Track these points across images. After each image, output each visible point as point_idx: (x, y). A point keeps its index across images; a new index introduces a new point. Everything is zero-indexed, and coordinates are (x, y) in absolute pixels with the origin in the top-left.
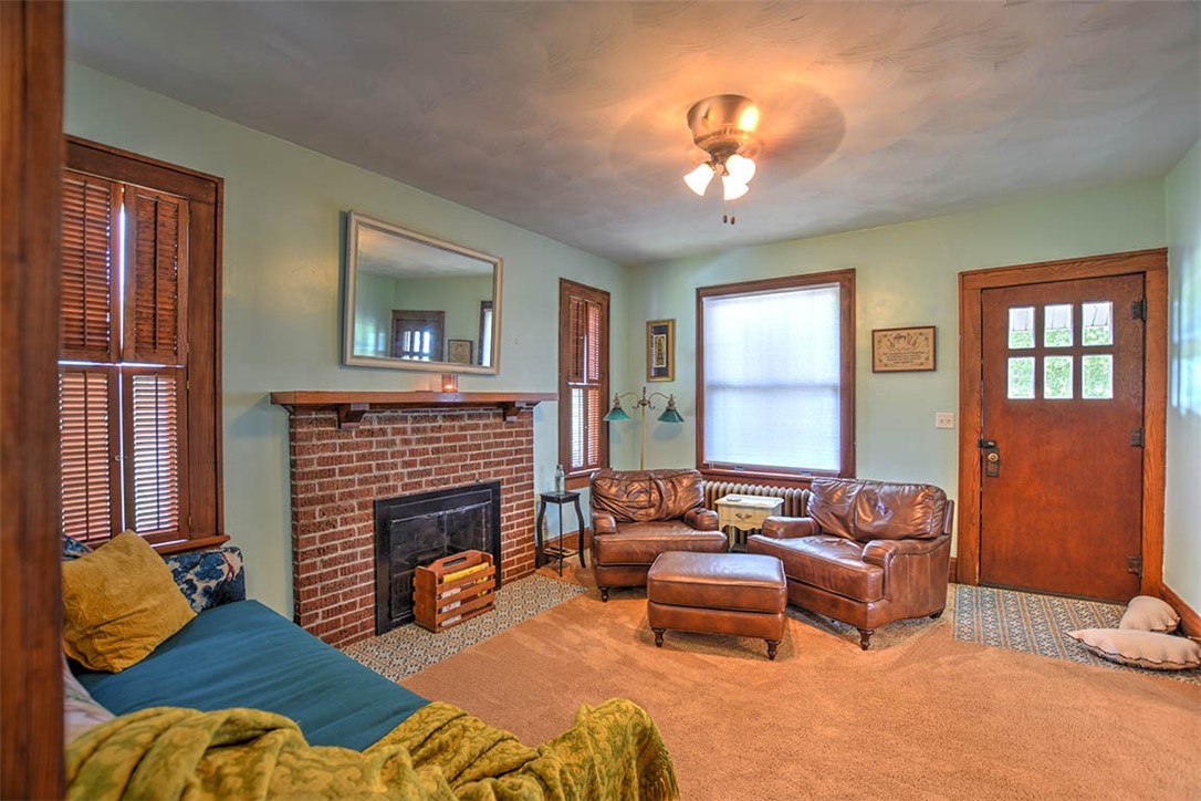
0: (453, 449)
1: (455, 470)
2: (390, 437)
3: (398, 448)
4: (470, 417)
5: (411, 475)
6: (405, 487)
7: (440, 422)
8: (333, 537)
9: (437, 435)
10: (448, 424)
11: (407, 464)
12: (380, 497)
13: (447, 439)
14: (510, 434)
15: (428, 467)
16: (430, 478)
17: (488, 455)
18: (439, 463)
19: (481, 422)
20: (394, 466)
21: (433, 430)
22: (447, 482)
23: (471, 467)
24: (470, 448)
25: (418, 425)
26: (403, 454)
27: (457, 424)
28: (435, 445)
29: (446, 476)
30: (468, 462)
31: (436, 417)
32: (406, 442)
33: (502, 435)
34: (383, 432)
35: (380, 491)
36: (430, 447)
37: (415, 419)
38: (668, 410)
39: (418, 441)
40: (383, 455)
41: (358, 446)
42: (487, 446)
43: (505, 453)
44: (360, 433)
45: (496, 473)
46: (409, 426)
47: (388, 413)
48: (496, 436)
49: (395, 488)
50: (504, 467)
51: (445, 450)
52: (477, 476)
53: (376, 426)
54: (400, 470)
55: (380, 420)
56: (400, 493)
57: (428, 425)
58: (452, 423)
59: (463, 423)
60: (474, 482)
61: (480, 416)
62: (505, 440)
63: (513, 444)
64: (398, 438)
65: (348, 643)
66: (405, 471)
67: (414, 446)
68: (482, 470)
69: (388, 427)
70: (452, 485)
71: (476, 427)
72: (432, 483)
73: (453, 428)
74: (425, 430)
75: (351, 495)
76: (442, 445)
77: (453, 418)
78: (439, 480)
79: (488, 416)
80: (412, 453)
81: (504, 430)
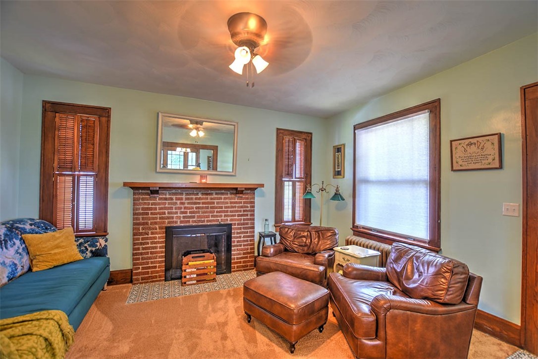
0: (207, 208)
1: (208, 217)
2: (174, 201)
3: (178, 206)
4: (216, 194)
5: (184, 217)
6: (181, 222)
7: (200, 196)
8: (147, 239)
9: (198, 201)
10: (204, 197)
11: (182, 213)
12: (169, 225)
13: (203, 203)
14: (241, 203)
15: (193, 215)
16: (194, 219)
17: (227, 212)
18: (199, 213)
19: (223, 197)
20: (176, 213)
21: (196, 199)
22: (204, 221)
23: (217, 216)
24: (216, 208)
25: (188, 197)
26: (181, 208)
27: (209, 197)
28: (198, 206)
29: (203, 219)
30: (215, 214)
31: (198, 193)
32: (182, 203)
33: (236, 203)
34: (172, 199)
35: (169, 223)
36: (195, 206)
37: (187, 194)
38: (336, 194)
39: (188, 203)
40: (171, 208)
41: (159, 204)
42: (226, 207)
43: (237, 211)
44: (160, 199)
45: (231, 220)
46: (184, 197)
47: (174, 191)
48: (231, 203)
49: (176, 222)
50: (236, 217)
51: (203, 208)
52: (220, 220)
53: (168, 196)
54: (179, 215)
55: (170, 194)
56: (179, 224)
57: (194, 197)
58: (207, 196)
59: (212, 197)
60: (218, 223)
61: (222, 194)
62: (237, 205)
63: (242, 207)
64: (178, 202)
65: (153, 282)
66: (182, 215)
67: (186, 205)
68: (223, 218)
69: (174, 197)
70: (206, 223)
71: (221, 198)
72: (195, 222)
73: (207, 199)
74: (192, 199)
75: (156, 223)
76: (201, 205)
77: (207, 194)
78: (199, 220)
79: (227, 194)
80: (185, 208)
81: (236, 200)
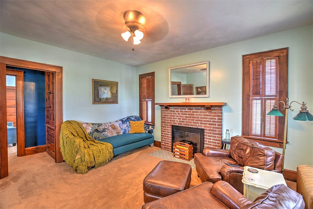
0: (191, 117)
1: (191, 123)
2: (175, 112)
3: (177, 115)
4: (195, 109)
5: (180, 121)
6: (179, 124)
7: (187, 110)
8: (166, 129)
9: (186, 113)
10: (189, 111)
11: (179, 119)
12: (173, 124)
13: (189, 114)
14: (211, 116)
15: (184, 120)
16: (184, 123)
17: (202, 121)
18: (186, 120)
19: (199, 111)
20: (176, 119)
21: (185, 112)
22: (189, 125)
23: (196, 123)
24: (195, 118)
25: (181, 110)
26: (178, 116)
27: (191, 111)
28: (186, 116)
29: (188, 124)
30: (195, 121)
31: (186, 109)
32: (179, 114)
33: (207, 115)
34: (174, 111)
35: (173, 123)
36: (184, 116)
37: (181, 109)
38: (301, 112)
39: (181, 114)
40: (174, 116)
41: (170, 113)
42: (201, 118)
43: (208, 121)
44: (170, 111)
45: (204, 126)
46: (179, 110)
47: (175, 107)
48: (204, 115)
49: (176, 124)
50: (208, 125)
51: (188, 117)
52: (198, 126)
53: (173, 110)
54: (177, 120)
55: (173, 109)
56: (177, 125)
57: (184, 110)
58: (190, 111)
59: (193, 111)
60: (197, 127)
61: (199, 109)
62: (208, 117)
63: (211, 119)
64: (177, 113)
65: (168, 150)
66: (179, 120)
67: (180, 115)
68: (199, 124)
69: (175, 110)
70: (190, 126)
71: (198, 112)
72: (184, 124)
73: (190, 112)
74: (183, 111)
75: (168, 123)
76: (187, 116)
77: (190, 109)
78: (186, 124)
79: (202, 109)
80: (180, 116)
81: (208, 114)
